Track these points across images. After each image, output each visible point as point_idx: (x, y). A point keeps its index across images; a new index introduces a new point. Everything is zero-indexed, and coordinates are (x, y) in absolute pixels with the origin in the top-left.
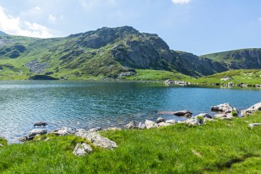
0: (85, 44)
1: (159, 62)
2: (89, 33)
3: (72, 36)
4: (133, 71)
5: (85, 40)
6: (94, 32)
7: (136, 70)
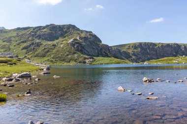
0: (39, 37)
1: (103, 52)
2: (39, 28)
3: (19, 29)
4: (93, 58)
5: (38, 33)
6: (44, 28)
7: (95, 58)
